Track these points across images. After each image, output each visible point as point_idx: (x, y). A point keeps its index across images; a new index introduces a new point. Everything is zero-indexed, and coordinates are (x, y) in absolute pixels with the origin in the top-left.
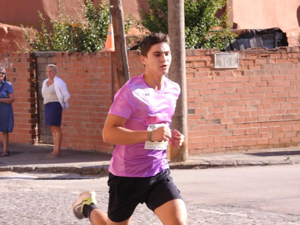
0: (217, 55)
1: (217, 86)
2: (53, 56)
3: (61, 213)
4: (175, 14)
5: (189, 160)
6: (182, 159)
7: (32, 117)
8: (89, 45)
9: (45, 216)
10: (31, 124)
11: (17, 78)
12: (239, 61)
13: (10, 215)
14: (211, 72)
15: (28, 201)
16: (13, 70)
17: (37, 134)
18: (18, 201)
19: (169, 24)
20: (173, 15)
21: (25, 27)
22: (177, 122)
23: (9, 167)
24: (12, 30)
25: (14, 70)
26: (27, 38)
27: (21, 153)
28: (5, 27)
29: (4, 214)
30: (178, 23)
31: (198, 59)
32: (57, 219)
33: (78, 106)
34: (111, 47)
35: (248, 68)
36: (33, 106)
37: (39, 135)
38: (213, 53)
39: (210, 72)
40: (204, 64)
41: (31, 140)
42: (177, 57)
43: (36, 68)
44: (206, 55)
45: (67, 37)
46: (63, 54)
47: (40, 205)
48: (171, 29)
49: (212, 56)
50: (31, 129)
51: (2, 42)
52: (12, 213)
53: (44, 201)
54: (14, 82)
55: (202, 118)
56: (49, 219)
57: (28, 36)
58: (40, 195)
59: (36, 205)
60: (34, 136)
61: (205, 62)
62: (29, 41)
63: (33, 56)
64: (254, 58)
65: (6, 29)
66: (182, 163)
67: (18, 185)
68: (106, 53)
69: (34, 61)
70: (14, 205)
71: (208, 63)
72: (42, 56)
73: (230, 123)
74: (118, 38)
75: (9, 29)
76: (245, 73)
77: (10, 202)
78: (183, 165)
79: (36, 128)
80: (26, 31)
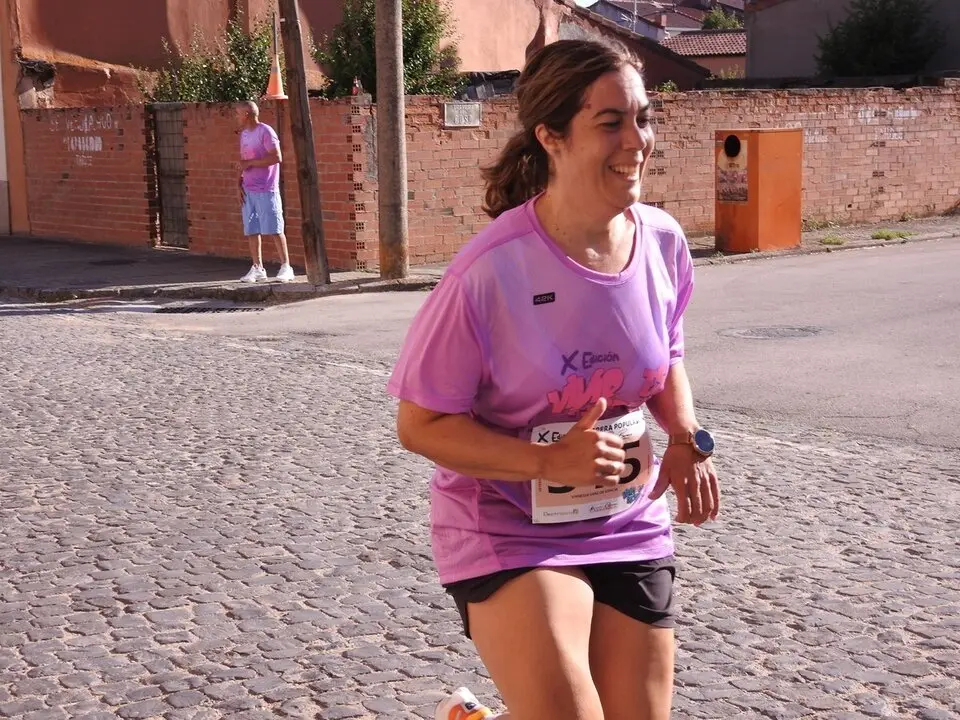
0: (448, 105)
1: (447, 155)
2: (181, 110)
3: (215, 405)
4: (387, 34)
5: (412, 275)
6: (401, 275)
7: (150, 206)
8: (238, 95)
9: (183, 415)
10: (148, 216)
11: (125, 144)
12: (481, 115)
13: (110, 412)
14: (438, 133)
15: (147, 368)
16: (118, 132)
17: (158, 230)
18: (129, 369)
19: (377, 50)
20: (384, 36)
21: (136, 67)
22: (392, 214)
23: (113, 289)
24: (116, 74)
25: (121, 132)
26: (139, 85)
27: (133, 262)
28: (106, 68)
29: (98, 409)
30: (393, 48)
31: (419, 111)
32: (210, 426)
33: (224, 187)
34: (276, 92)
35: (496, 127)
36: (152, 187)
37: (161, 233)
38: (442, 101)
39: (436, 132)
40: (427, 119)
41: (149, 240)
42: (391, 107)
43: (155, 129)
44: (431, 106)
45: (204, 81)
46: (197, 105)
47: (171, 382)
48: (382, 59)
49: (440, 107)
50: (148, 224)
51: (102, 91)
52: (114, 407)
53: (177, 370)
54: (121, 150)
55: (426, 206)
56: (192, 427)
57: (141, 83)
58: (170, 352)
59: (164, 381)
60: (153, 235)
61: (430, 116)
62: (143, 90)
63: (149, 109)
64: (505, 110)
65: (107, 72)
66: (401, 280)
67: (130, 327)
68: (269, 104)
69: (151, 117)
70: (121, 379)
71: (435, 117)
72: (163, 109)
73: (468, 213)
74: (294, 74)
75: (112, 72)
76: (491, 135)
77: (111, 371)
78: (404, 285)
79: (158, 222)
80: (138, 74)
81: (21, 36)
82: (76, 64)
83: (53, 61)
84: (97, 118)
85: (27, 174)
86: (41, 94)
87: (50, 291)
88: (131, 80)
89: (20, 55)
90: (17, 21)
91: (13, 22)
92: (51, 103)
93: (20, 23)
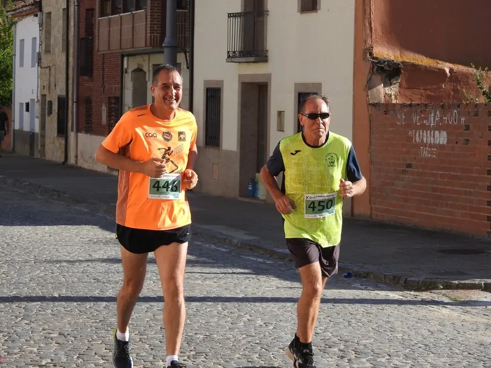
10: (490, 207)
11: (470, 139)
16: (465, 128)
21: (477, 68)
23: (477, 281)
24: (456, 73)
25: (467, 127)
26: (478, 83)
28: (447, 67)
41: (489, 230)
50: (489, 215)
51: (442, 88)
54: (467, 144)
57: (480, 81)
62: (482, 88)
65: (447, 71)
75: (451, 70)
80: (478, 74)
81: (373, 37)
82: (420, 63)
83: (400, 60)
84: (444, 114)
85: (371, 162)
86: (388, 90)
87: (416, 280)
88: (468, 77)
89: (371, 54)
90: (370, 24)
91: (367, 25)
92: (396, 98)
93: (373, 26)
